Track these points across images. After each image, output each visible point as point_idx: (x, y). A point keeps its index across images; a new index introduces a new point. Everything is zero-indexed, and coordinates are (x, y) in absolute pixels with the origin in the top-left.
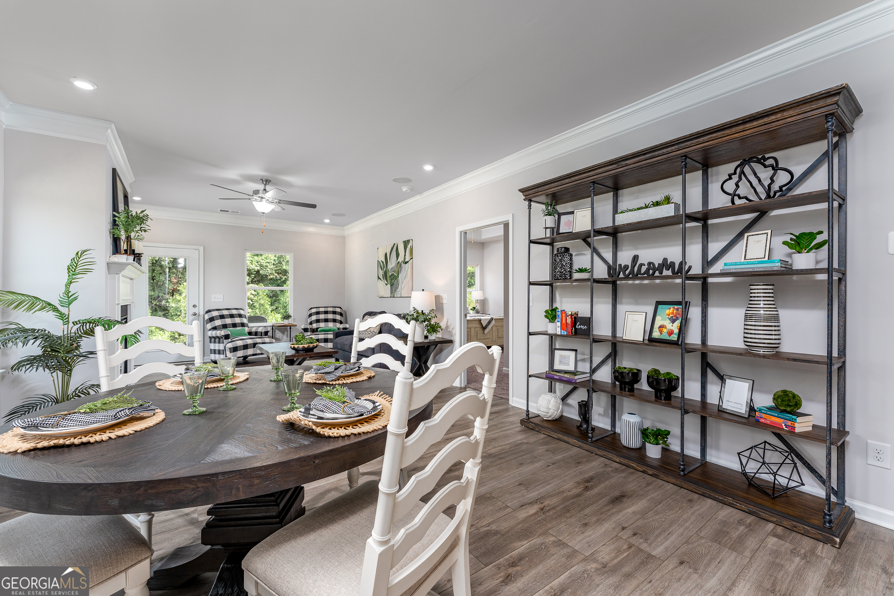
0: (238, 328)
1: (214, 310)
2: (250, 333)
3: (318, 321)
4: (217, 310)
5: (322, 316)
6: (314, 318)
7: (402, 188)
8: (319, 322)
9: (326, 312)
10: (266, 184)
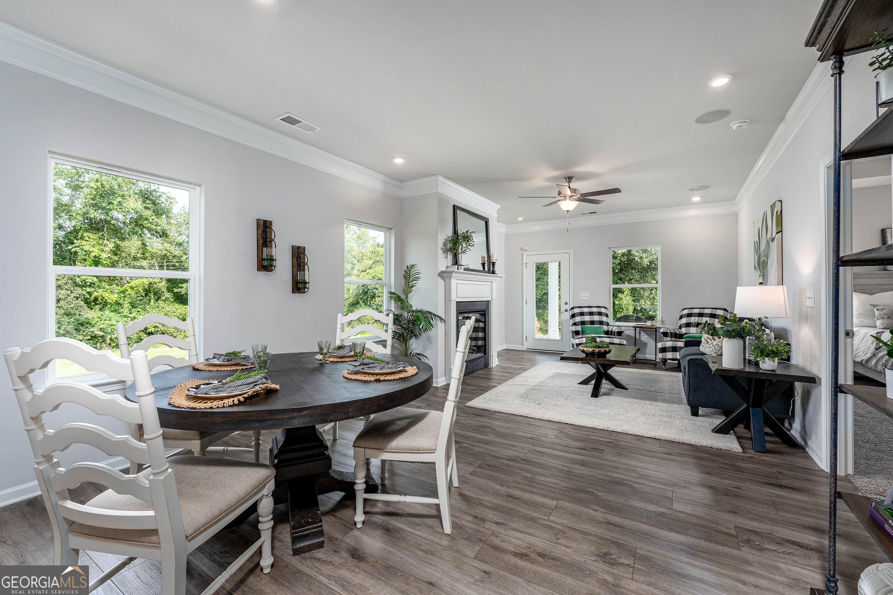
0: (595, 326)
1: (576, 307)
2: (607, 333)
3: (688, 325)
4: (579, 307)
5: (693, 320)
6: (684, 321)
7: (731, 125)
8: (690, 327)
9: (701, 315)
10: (569, 182)
